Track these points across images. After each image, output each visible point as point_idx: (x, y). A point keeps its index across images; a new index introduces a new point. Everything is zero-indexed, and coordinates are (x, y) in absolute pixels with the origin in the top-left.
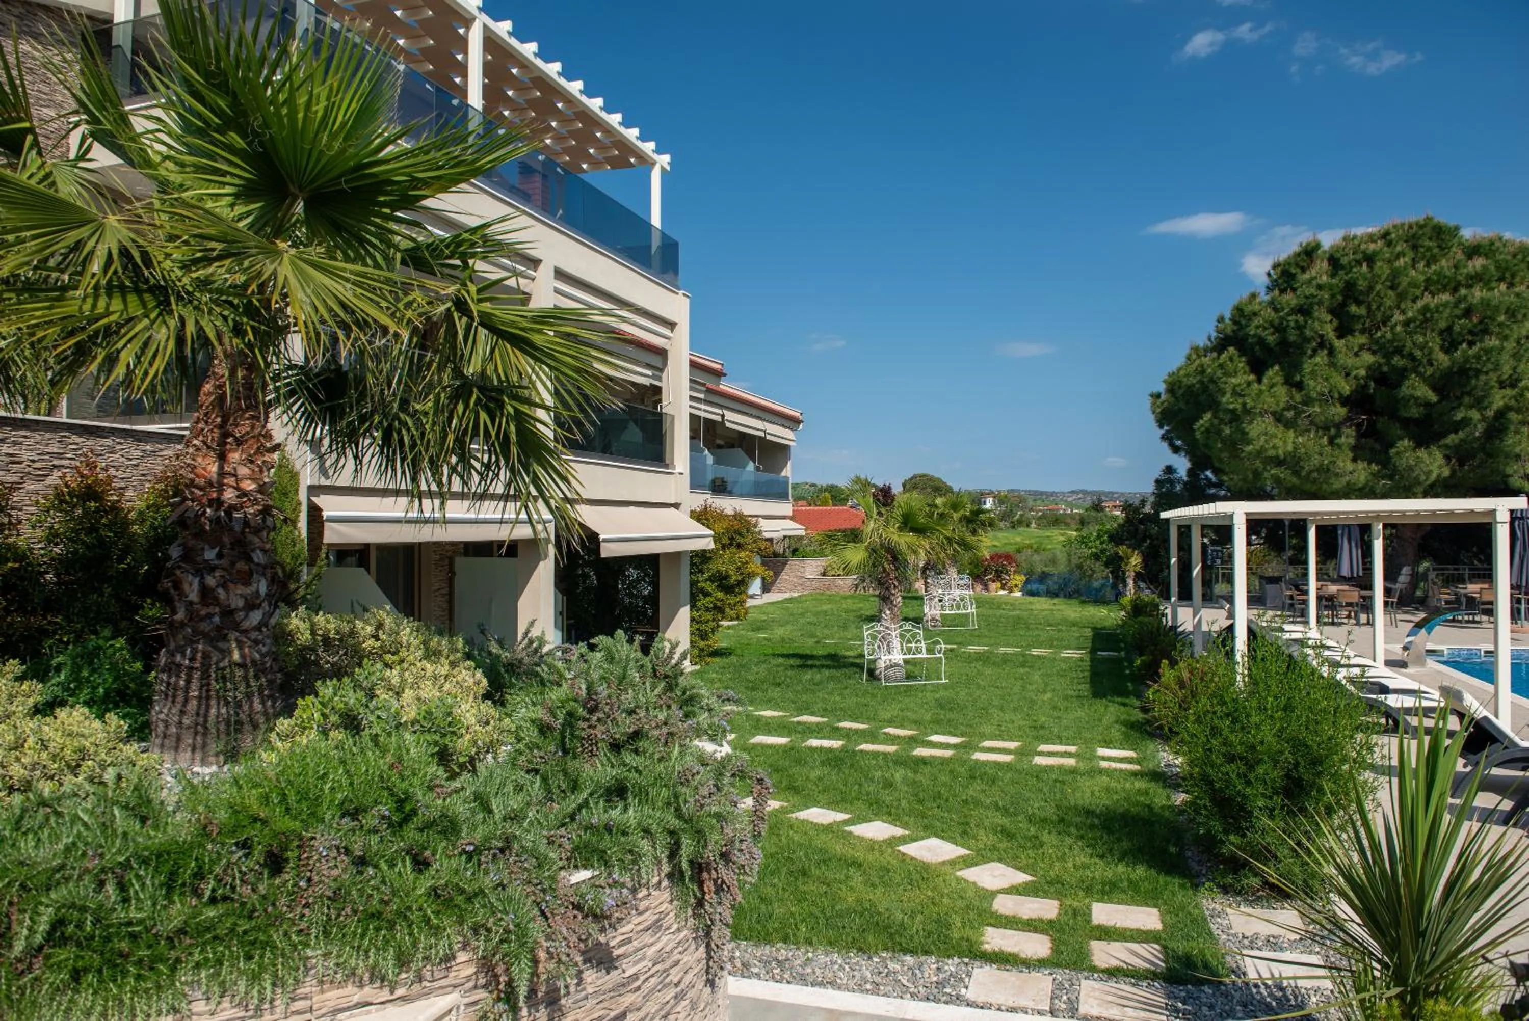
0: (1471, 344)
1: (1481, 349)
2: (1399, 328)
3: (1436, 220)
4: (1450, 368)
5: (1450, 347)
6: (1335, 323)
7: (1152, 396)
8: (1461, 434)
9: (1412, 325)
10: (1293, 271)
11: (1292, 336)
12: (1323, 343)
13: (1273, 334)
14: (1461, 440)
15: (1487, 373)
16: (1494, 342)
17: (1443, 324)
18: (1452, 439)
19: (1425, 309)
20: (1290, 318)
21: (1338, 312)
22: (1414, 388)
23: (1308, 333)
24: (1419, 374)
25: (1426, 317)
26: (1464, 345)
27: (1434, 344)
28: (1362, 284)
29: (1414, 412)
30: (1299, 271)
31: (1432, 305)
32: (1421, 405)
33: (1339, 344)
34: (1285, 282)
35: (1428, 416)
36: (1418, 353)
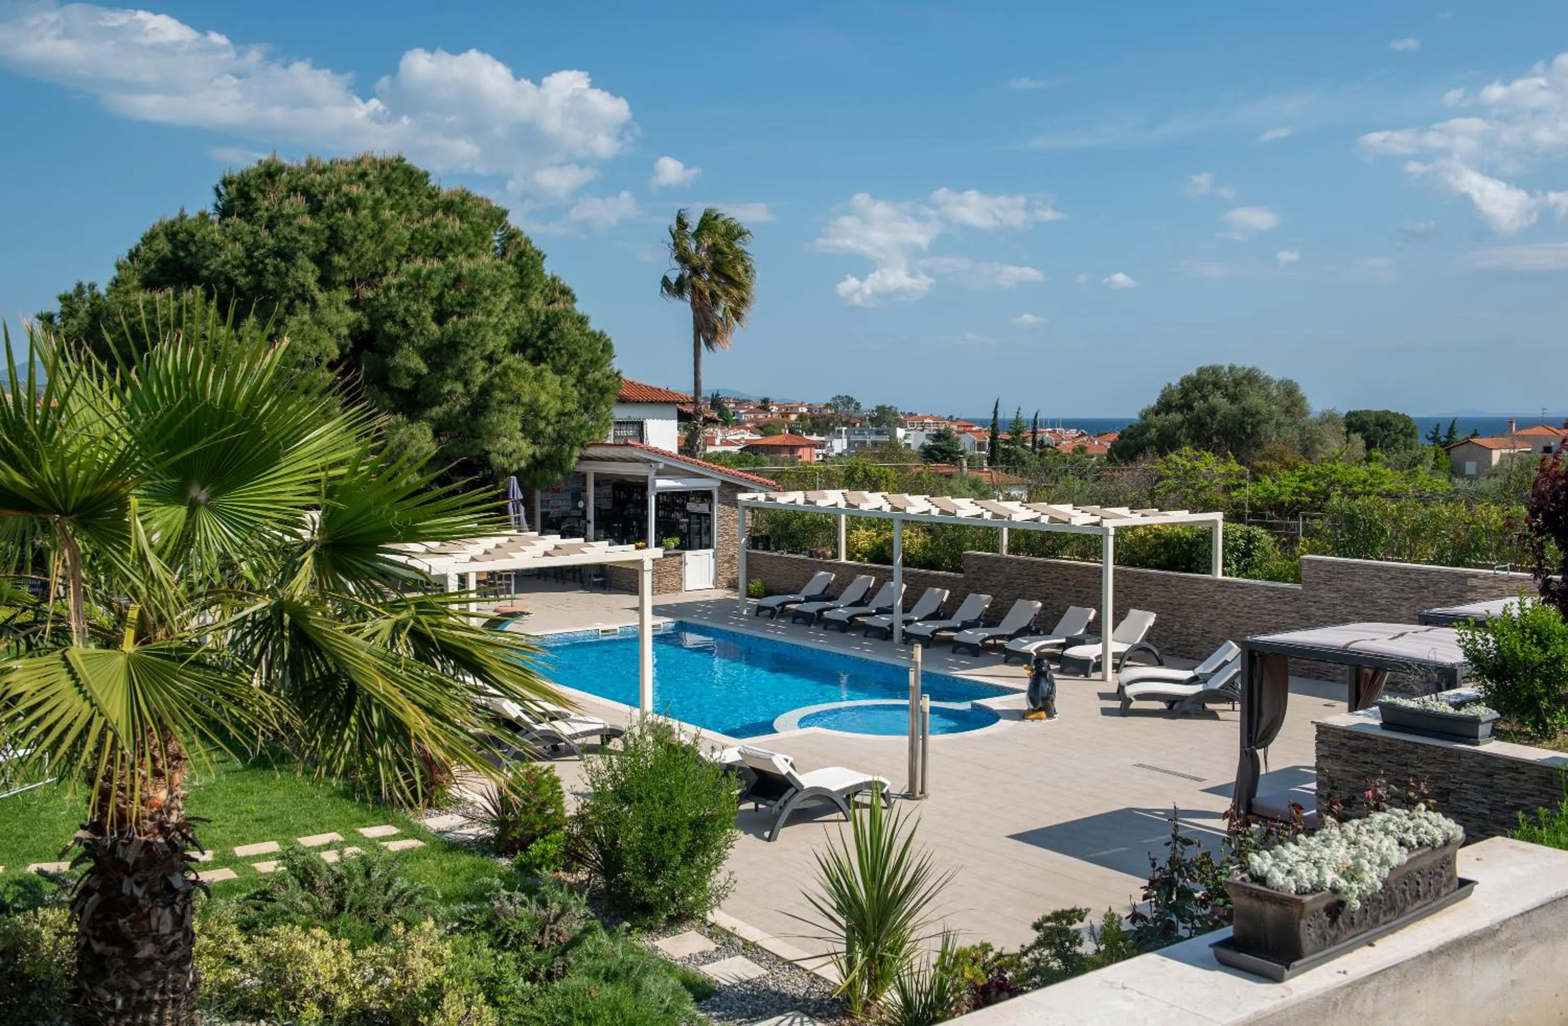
0: (461, 316)
1: (470, 323)
2: (393, 292)
3: (406, 162)
4: (441, 340)
5: (440, 318)
6: (318, 273)
7: (40, 318)
8: (445, 407)
9: (405, 290)
10: (254, 195)
11: (271, 283)
12: (304, 296)
13: (246, 275)
14: (445, 413)
15: (473, 348)
16: (480, 318)
17: (434, 293)
18: (436, 412)
19: (417, 275)
20: (267, 261)
21: (321, 260)
22: (407, 359)
23: (290, 282)
24: (412, 343)
25: (418, 283)
26: (455, 318)
27: (428, 312)
28: (348, 234)
29: (406, 383)
30: (260, 195)
31: (424, 272)
32: (411, 376)
33: (321, 297)
34: (243, 205)
35: (416, 388)
36: (411, 321)
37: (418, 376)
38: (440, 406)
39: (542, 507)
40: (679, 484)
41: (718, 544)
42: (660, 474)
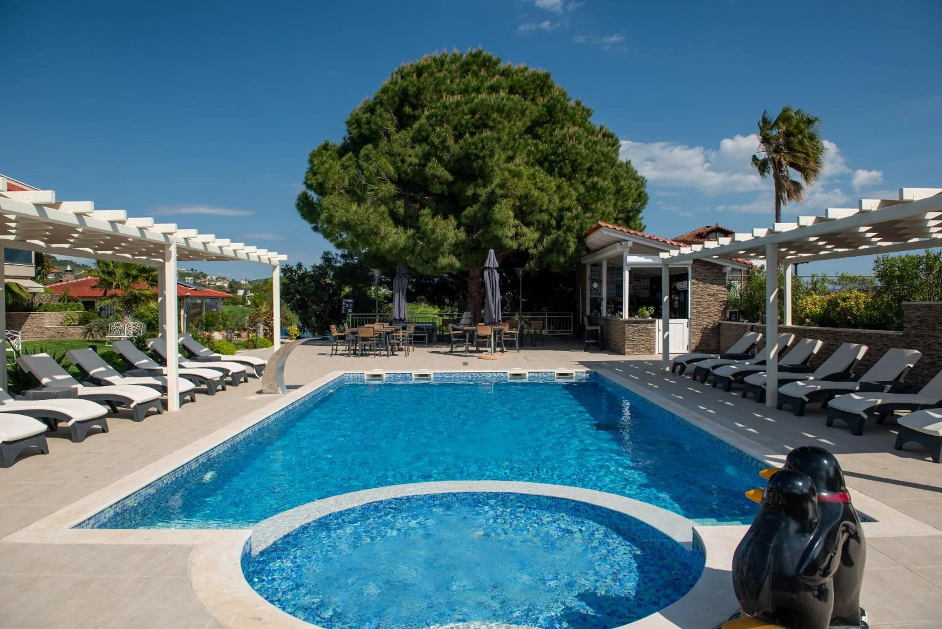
0: (472, 134)
1: (479, 138)
5: (458, 136)
16: (488, 133)
22: (434, 169)
24: (438, 158)
27: (448, 133)
29: (438, 189)
32: (443, 183)
35: (450, 193)
36: (436, 141)
37: (447, 183)
38: (471, 207)
39: (591, 294)
40: (650, 260)
41: (692, 313)
42: (634, 251)
